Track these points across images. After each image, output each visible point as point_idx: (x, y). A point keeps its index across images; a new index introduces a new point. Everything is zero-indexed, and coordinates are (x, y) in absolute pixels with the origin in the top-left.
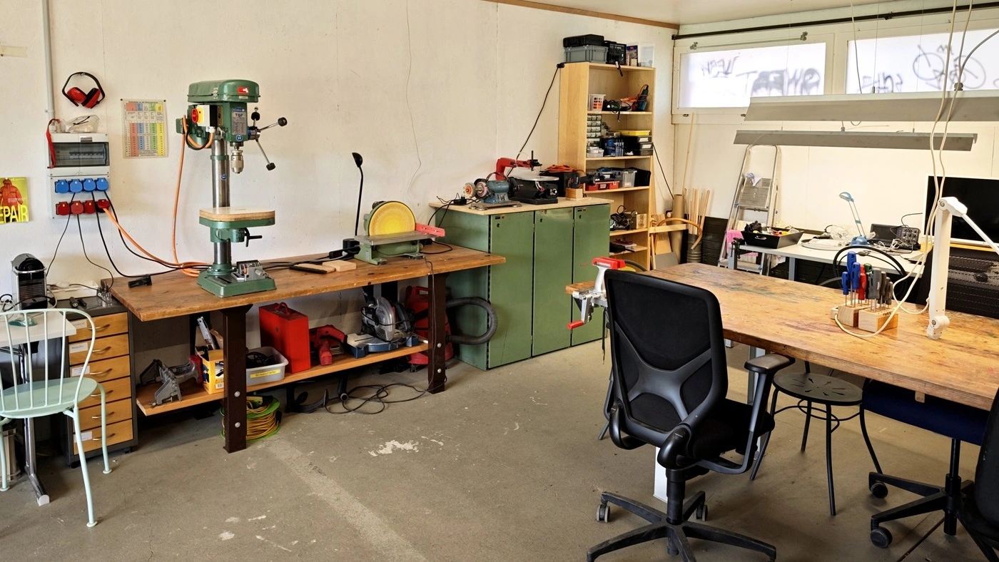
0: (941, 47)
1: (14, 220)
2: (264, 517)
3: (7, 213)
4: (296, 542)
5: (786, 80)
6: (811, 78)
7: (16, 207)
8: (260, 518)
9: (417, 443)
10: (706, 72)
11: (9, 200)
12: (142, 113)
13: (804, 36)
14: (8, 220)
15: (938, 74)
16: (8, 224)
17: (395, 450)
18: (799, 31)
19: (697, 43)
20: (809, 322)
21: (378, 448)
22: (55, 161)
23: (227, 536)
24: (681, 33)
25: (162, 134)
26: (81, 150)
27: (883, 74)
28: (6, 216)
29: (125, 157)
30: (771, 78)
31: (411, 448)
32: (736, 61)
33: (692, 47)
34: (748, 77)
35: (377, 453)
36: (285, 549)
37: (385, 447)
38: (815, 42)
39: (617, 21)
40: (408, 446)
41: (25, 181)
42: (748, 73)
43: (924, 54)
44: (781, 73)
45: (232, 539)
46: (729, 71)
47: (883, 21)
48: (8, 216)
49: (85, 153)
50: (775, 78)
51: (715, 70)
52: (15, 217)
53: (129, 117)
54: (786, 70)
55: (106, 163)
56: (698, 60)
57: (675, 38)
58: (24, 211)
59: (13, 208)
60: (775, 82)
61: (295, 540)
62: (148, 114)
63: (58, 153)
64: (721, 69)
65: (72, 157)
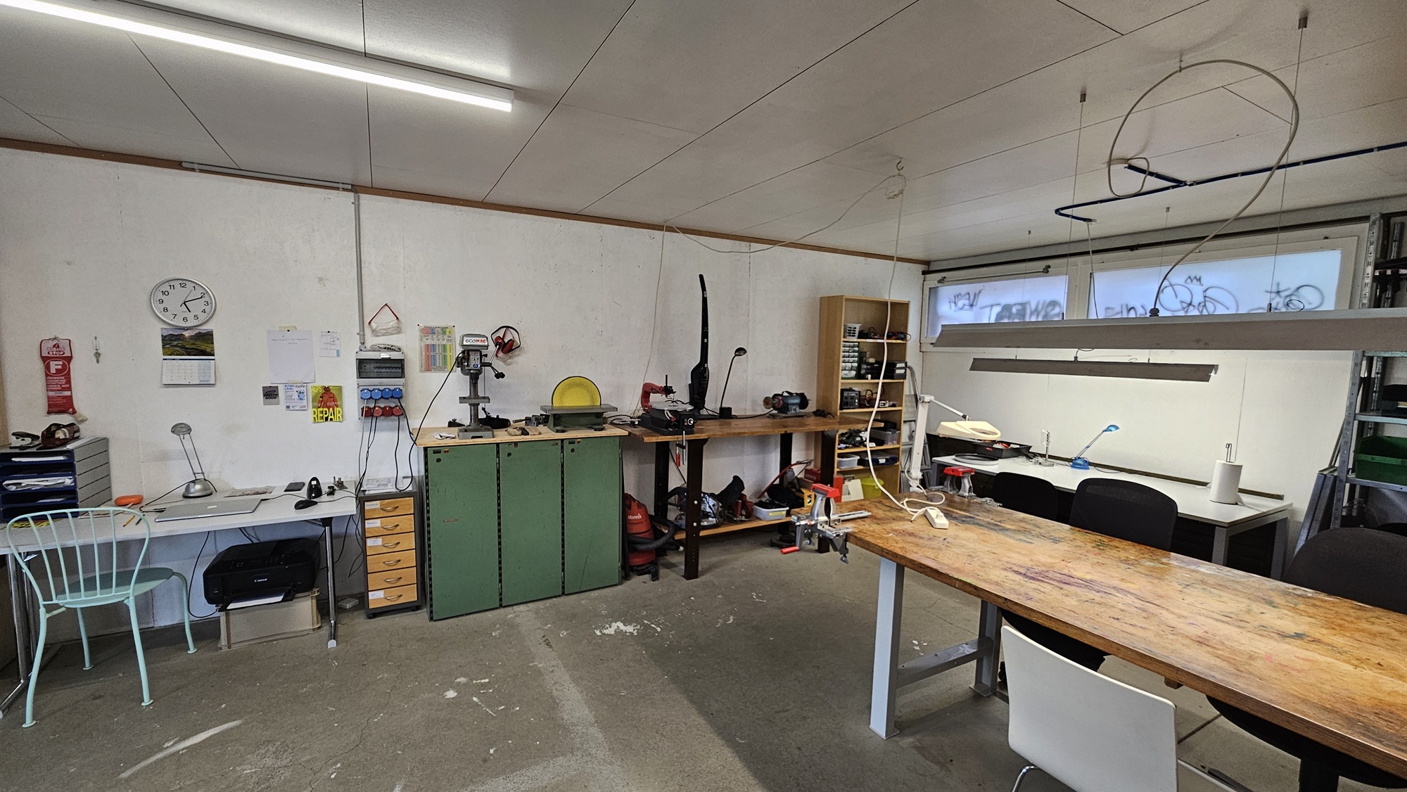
0: (1190, 277)
1: (331, 419)
2: (487, 680)
3: (326, 414)
4: (503, 707)
5: (1028, 312)
6: (1053, 310)
7: (333, 409)
8: (483, 681)
9: (638, 627)
10: (953, 305)
11: (328, 404)
12: (435, 336)
13: (1046, 270)
14: (327, 419)
15: (1185, 305)
16: (326, 422)
17: (618, 632)
18: (1043, 264)
19: (945, 277)
20: (1040, 569)
21: (603, 627)
22: (361, 374)
23: (451, 694)
24: (932, 269)
25: (450, 354)
26: (382, 365)
27: (1127, 305)
28: (325, 416)
29: (421, 371)
30: (1014, 310)
31: (632, 631)
32: (981, 294)
33: (940, 282)
34: (991, 309)
35: (601, 632)
36: (490, 712)
37: (610, 627)
38: (1057, 274)
39: (867, 258)
40: (630, 629)
41: (340, 388)
42: (992, 306)
43: (1171, 285)
44: (1023, 305)
45: (453, 698)
46: (975, 304)
47: (1129, 253)
48: (326, 416)
49: (386, 368)
50: (1017, 310)
51: (960, 304)
52: (332, 417)
53: (424, 340)
54: (1028, 303)
55: (402, 375)
56: (947, 292)
57: (924, 273)
58: (339, 413)
59: (331, 409)
60: (1017, 314)
61: (503, 705)
62: (440, 337)
63: (364, 367)
64: (966, 302)
65: (375, 370)
